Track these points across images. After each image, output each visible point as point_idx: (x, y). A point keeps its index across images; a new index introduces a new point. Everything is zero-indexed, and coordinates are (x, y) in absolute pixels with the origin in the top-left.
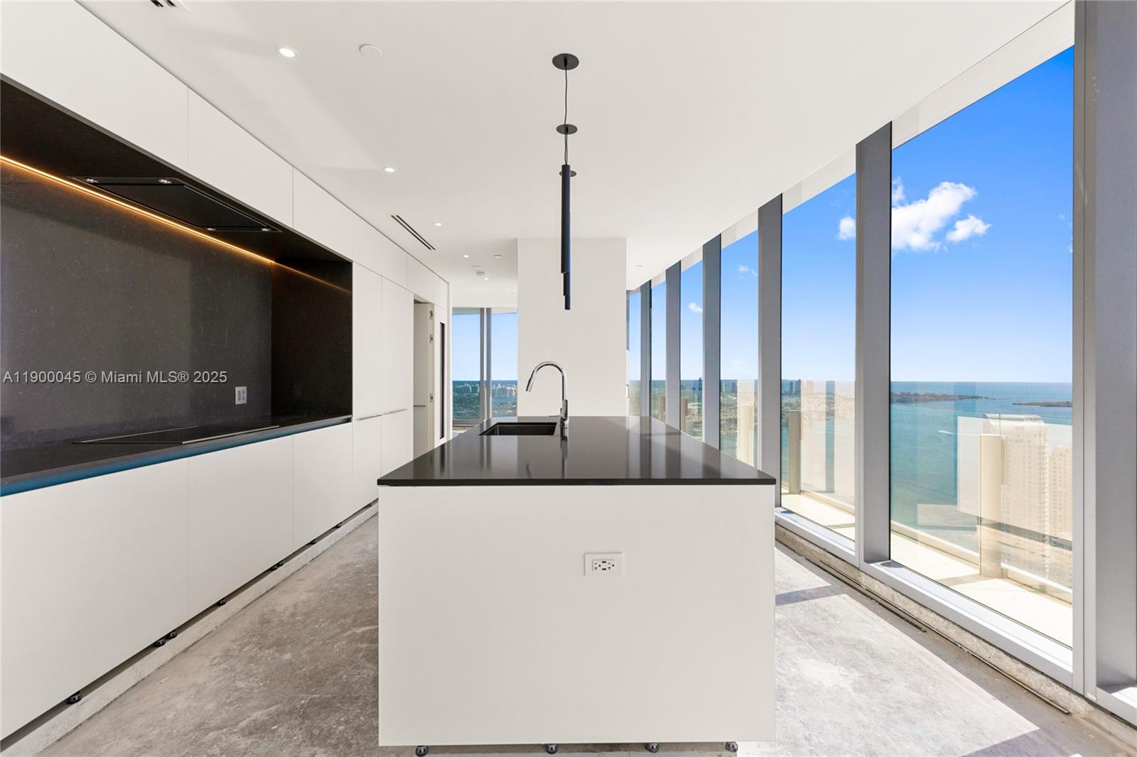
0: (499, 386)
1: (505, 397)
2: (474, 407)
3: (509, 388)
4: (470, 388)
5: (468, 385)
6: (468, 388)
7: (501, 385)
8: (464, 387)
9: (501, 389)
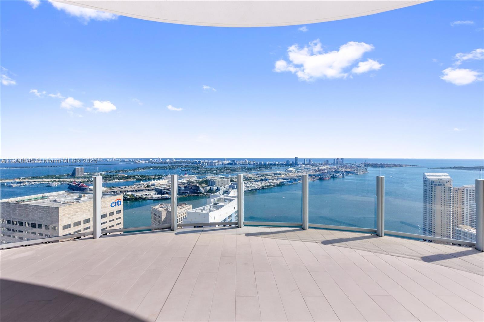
0: (210, 161)
1: (213, 165)
2: (199, 170)
3: (214, 162)
4: (198, 162)
5: (197, 161)
6: (197, 162)
7: (211, 160)
8: (195, 162)
9: (210, 162)
